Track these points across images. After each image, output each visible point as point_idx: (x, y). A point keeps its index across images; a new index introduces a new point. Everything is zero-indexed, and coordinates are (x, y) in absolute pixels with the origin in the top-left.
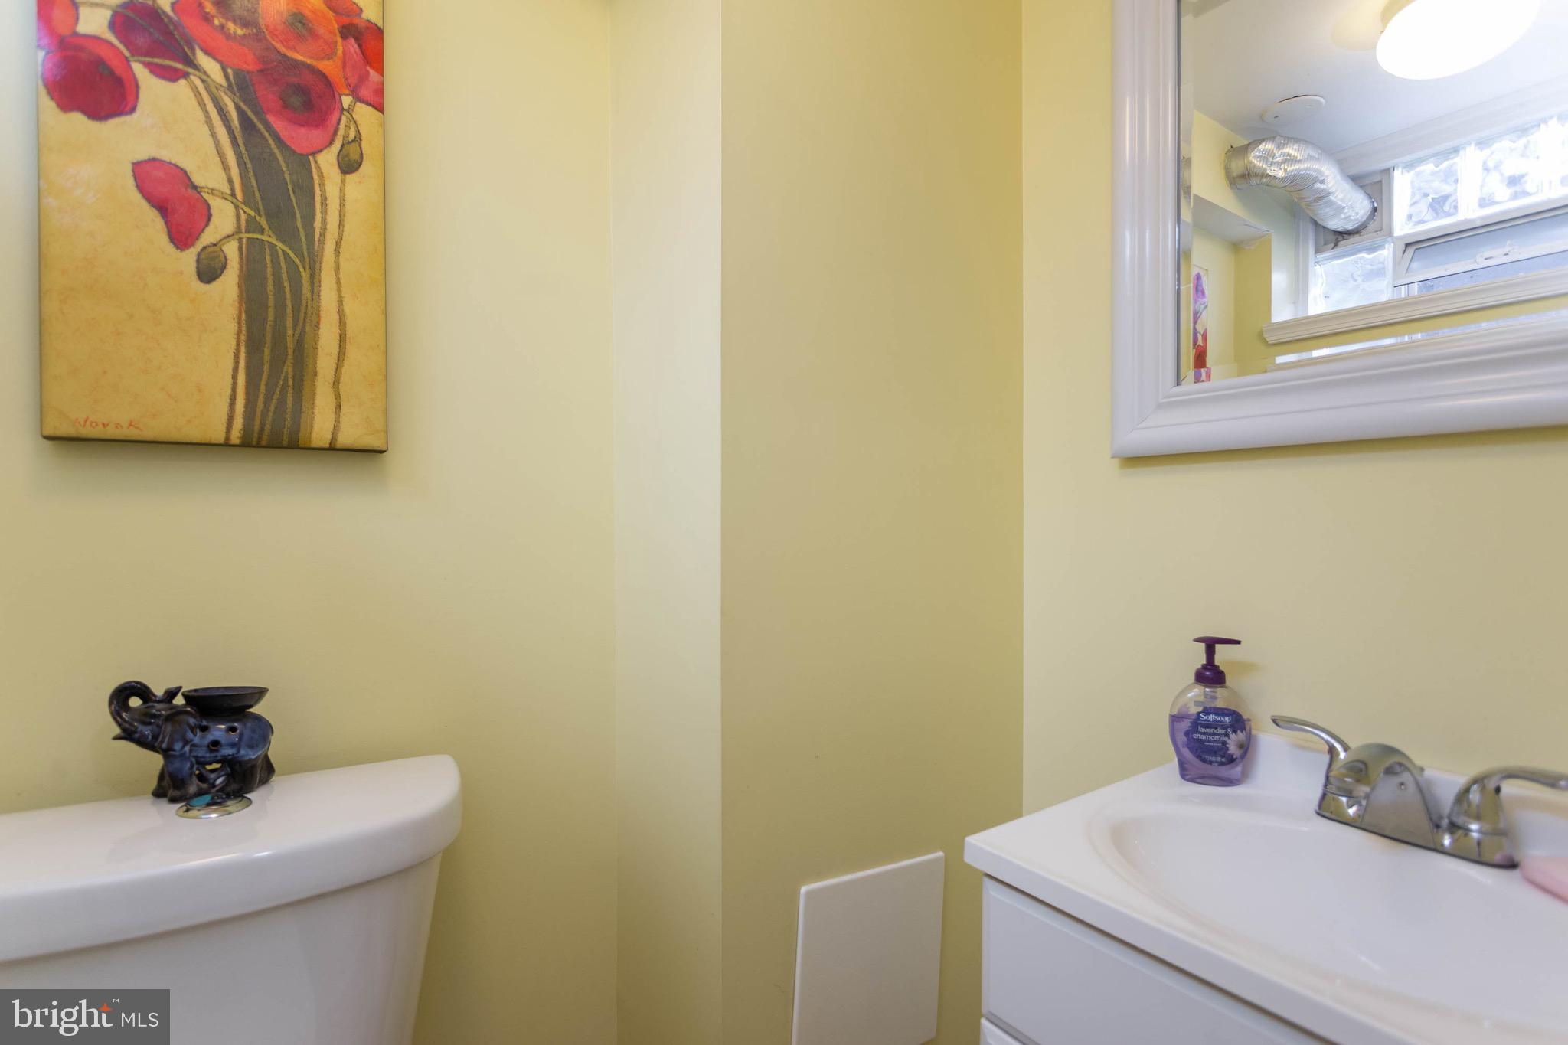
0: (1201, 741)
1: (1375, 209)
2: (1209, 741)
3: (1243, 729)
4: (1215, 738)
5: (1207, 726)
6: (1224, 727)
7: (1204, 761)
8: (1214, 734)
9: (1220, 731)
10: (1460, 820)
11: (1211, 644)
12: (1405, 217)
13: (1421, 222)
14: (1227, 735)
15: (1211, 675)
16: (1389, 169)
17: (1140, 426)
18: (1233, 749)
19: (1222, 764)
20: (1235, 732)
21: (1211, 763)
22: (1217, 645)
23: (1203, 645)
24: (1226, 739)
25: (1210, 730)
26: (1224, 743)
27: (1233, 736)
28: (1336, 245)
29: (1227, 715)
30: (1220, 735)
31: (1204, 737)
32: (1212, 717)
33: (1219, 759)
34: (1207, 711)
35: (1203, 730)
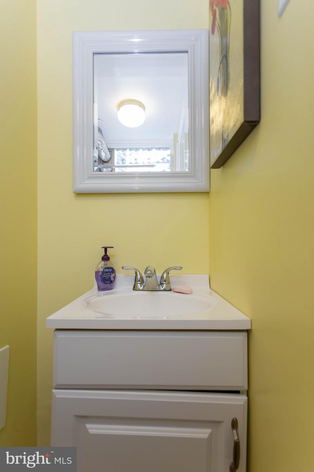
0: (104, 278)
1: (111, 158)
2: (106, 277)
3: (114, 273)
4: (108, 276)
5: (106, 273)
6: (110, 273)
7: (105, 283)
8: (108, 275)
9: (109, 274)
10: (162, 282)
11: (106, 249)
12: (116, 163)
13: (119, 164)
14: (111, 275)
15: (106, 258)
16: (114, 149)
17: (83, 183)
18: (112, 279)
19: (110, 283)
20: (112, 274)
21: (107, 284)
22: (107, 248)
23: (104, 248)
24: (110, 276)
25: (107, 274)
26: (110, 277)
27: (112, 275)
28: (103, 164)
29: (110, 269)
30: (109, 275)
31: (105, 276)
32: (107, 270)
33: (109, 282)
34: (106, 268)
35: (105, 274)
